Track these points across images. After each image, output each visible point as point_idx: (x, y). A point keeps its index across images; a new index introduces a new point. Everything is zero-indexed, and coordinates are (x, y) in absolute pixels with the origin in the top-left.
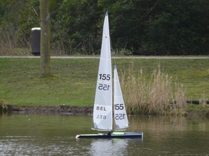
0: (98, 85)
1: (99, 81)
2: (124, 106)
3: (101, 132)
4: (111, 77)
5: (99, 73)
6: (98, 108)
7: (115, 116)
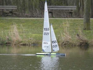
1: (44, 31)
2: (56, 41)
4: (49, 29)
5: (44, 28)
6: (44, 43)
7: (52, 46)
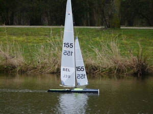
0: (63, 52)
2: (84, 68)
3: (67, 88)
4: (73, 45)
6: (64, 69)
7: (77, 76)
